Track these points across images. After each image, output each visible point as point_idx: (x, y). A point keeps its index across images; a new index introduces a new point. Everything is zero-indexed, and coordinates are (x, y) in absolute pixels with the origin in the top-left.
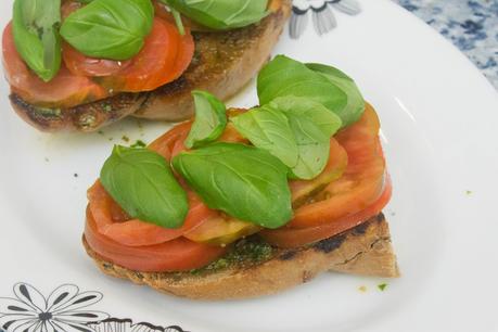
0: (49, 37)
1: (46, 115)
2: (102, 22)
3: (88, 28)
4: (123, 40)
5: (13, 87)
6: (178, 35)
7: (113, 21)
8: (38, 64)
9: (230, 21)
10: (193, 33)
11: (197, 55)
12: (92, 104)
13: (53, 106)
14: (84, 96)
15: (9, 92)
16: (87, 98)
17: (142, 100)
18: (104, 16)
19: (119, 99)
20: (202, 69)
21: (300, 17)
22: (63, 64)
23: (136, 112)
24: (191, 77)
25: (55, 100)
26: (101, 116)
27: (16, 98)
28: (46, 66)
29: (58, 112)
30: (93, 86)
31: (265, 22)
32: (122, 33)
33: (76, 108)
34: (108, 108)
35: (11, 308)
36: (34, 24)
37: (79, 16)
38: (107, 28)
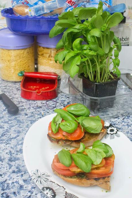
0: (58, 126)
1: (53, 140)
2: (67, 125)
3: (65, 126)
4: (70, 130)
5: (48, 133)
6: (82, 131)
7: (69, 125)
8: (54, 130)
9: (92, 132)
10: (85, 132)
11: (84, 136)
12: (62, 140)
13: (54, 138)
14: (60, 138)
15: (48, 134)
16: (61, 138)
17: (72, 142)
18: (68, 124)
19: (67, 140)
20: (85, 139)
21: (108, 135)
22: (58, 131)
23: (70, 144)
24: (82, 140)
25: (55, 137)
26: (63, 143)
27: (48, 135)
28: (55, 131)
29: (55, 140)
30: (63, 137)
31: (99, 133)
32: (70, 128)
33: (59, 140)
34: (64, 142)
35: (34, 173)
36: (56, 123)
37: (64, 123)
38: (68, 127)
